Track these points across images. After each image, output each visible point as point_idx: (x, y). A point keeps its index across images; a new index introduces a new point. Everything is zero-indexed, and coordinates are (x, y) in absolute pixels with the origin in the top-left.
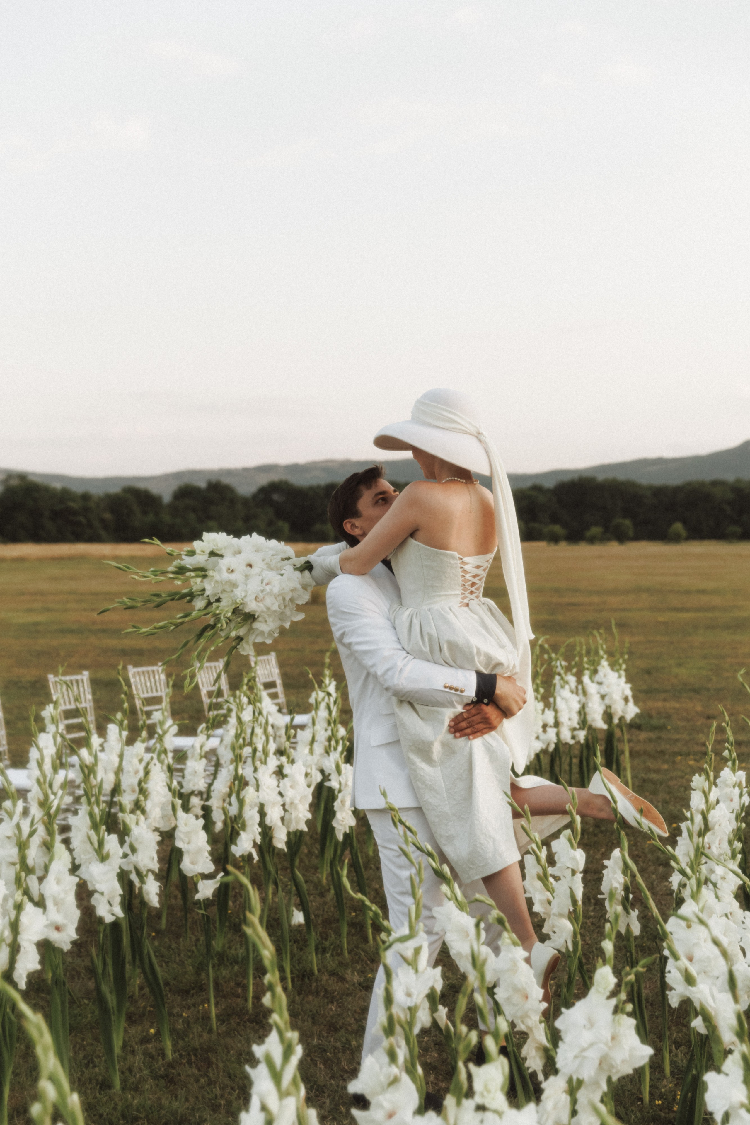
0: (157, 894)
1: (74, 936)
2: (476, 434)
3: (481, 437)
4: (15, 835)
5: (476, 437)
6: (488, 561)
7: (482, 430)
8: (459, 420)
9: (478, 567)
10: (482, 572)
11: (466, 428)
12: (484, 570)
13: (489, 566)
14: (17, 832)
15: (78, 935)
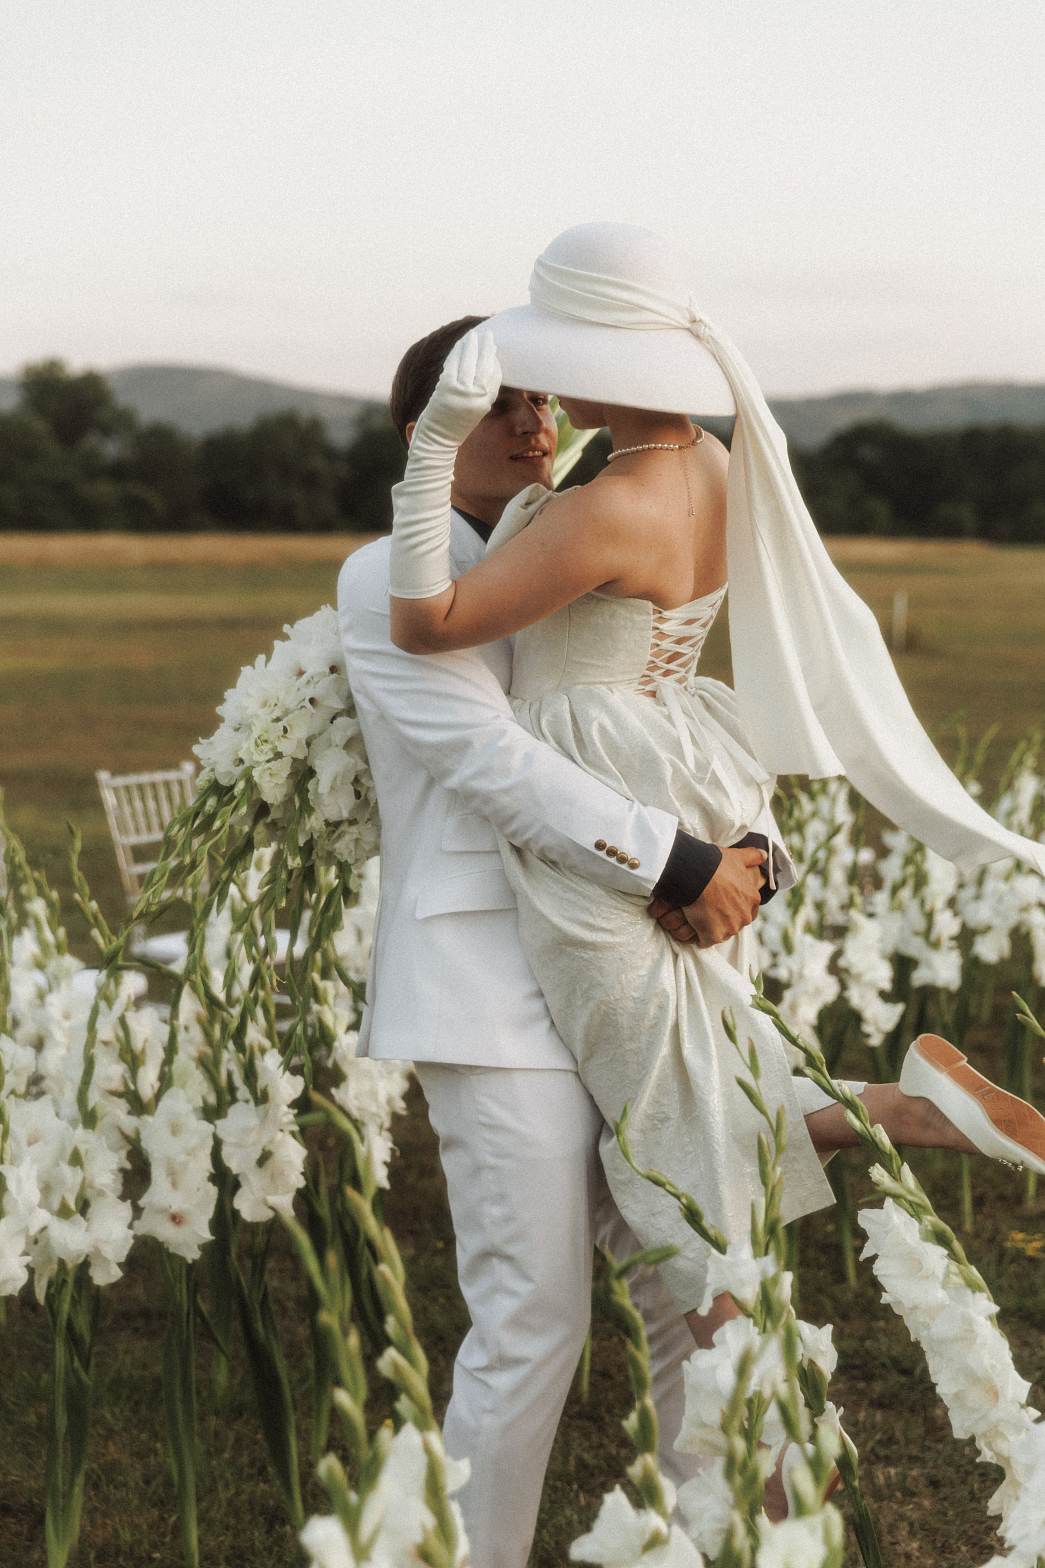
0: (385, 1163)
1: (207, 1235)
2: (688, 325)
3: (702, 330)
4: (118, 1039)
5: (688, 329)
6: (713, 605)
7: (700, 315)
8: (649, 304)
9: (690, 622)
10: (699, 631)
11: (667, 317)
12: (704, 626)
13: (715, 615)
14: (121, 1034)
15: (212, 1234)
